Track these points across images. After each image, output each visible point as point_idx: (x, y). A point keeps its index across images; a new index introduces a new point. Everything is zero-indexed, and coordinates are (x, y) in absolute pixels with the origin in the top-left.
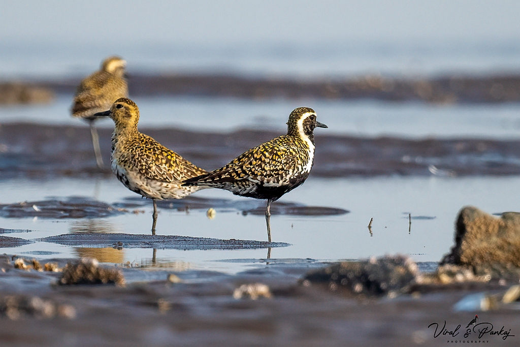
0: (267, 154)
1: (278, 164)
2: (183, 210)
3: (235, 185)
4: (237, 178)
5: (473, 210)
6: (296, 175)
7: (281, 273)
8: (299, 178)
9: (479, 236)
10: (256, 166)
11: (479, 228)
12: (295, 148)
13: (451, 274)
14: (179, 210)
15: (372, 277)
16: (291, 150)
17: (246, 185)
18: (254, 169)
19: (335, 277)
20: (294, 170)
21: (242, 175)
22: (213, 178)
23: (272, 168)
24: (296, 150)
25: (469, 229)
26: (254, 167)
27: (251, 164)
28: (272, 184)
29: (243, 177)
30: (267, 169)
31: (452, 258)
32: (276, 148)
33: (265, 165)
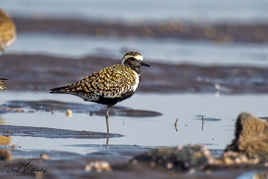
0: (108, 75)
1: (115, 83)
2: (50, 111)
3: (85, 94)
4: (87, 91)
5: (248, 115)
6: (126, 91)
7: (117, 155)
8: (128, 93)
9: (251, 132)
10: (101, 83)
11: (251, 127)
12: (127, 73)
13: (233, 158)
14: (47, 110)
15: (179, 159)
16: (125, 74)
17: (93, 95)
18: (99, 85)
19: (154, 158)
20: (125, 88)
21: (91, 89)
22: (71, 89)
23: (111, 86)
24: (128, 75)
25: (244, 128)
26: (99, 84)
27: (97, 81)
28: (109, 96)
29: (91, 90)
30: (108, 86)
31: (233, 147)
32: (115, 72)
33: (107, 83)
